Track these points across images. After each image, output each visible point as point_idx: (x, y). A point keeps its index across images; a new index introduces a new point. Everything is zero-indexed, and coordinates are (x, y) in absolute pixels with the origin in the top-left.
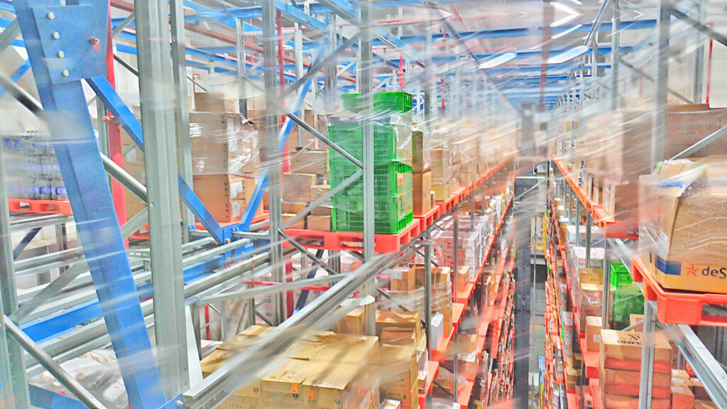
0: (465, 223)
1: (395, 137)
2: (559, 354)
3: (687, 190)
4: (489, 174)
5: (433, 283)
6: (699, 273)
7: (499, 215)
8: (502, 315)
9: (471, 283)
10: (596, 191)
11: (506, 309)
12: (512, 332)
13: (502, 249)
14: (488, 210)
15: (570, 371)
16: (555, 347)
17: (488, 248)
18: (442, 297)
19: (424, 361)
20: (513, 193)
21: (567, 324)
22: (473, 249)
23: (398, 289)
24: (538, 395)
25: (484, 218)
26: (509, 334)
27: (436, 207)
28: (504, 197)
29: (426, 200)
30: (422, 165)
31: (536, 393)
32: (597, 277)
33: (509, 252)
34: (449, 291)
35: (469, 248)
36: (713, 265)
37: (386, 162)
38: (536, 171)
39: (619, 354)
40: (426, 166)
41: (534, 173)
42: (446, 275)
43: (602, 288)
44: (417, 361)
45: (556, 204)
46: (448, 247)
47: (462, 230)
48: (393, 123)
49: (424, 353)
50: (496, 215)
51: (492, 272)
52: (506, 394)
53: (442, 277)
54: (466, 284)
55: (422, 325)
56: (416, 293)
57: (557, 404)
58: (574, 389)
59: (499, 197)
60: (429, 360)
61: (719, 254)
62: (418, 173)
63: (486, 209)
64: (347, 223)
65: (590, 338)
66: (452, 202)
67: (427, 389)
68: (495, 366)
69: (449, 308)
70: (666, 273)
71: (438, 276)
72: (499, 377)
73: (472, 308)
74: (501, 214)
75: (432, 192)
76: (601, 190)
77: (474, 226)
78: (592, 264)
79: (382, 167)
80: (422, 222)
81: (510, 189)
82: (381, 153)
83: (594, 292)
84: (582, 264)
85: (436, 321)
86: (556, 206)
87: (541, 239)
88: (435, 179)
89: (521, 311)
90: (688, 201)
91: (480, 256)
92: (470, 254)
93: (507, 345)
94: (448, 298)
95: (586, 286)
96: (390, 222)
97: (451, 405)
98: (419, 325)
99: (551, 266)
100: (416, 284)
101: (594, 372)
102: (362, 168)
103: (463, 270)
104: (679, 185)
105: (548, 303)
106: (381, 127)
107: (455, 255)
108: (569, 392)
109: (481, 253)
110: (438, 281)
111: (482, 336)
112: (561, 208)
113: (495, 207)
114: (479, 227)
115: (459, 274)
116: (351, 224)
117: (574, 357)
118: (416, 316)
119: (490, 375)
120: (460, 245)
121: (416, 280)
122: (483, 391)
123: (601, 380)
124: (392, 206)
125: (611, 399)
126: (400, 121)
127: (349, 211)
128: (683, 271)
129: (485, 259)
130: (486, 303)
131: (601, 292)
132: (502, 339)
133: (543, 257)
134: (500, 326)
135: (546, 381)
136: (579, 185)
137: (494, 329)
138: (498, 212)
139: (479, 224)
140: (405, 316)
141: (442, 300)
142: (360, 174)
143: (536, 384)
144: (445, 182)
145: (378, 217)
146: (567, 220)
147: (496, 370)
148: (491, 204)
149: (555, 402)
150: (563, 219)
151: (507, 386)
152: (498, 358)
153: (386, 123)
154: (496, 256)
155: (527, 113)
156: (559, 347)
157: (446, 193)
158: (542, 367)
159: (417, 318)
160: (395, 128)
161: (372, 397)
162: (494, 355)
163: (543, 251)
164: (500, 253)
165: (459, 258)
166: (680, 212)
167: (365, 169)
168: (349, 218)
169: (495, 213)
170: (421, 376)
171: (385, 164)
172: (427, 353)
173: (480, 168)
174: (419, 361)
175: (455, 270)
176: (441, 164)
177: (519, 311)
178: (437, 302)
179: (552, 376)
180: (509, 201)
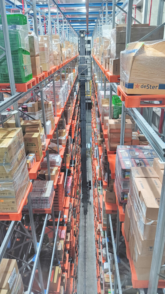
0: (58, 84)
1: (20, 36)
2: (96, 134)
3: (137, 53)
4: (67, 62)
5: (45, 108)
6: (140, 87)
7: (72, 81)
8: (75, 122)
9: (62, 108)
10: (107, 64)
11: (77, 121)
12: (80, 129)
13: (75, 96)
14: (68, 79)
15: (99, 139)
16: (95, 132)
17: (68, 95)
18: (50, 114)
19: (44, 138)
20: (78, 72)
21: (98, 122)
22: (62, 94)
23: (31, 112)
24: (90, 151)
25: (66, 82)
26: (79, 130)
27: (43, 73)
28: (74, 74)
29: (38, 70)
30: (34, 53)
31: (89, 150)
32: (108, 101)
33: (77, 98)
34: (53, 111)
35: (60, 94)
36: (145, 84)
37: (16, 48)
38: (86, 62)
39: (114, 127)
40: (37, 53)
41: (86, 63)
42: (50, 104)
43: (109, 106)
44: (41, 138)
45: (94, 76)
46: (52, 94)
47: (57, 87)
48: (18, 29)
49: (44, 135)
50: (71, 81)
51: (71, 105)
52: (79, 152)
53: (49, 106)
54: (60, 109)
55: (42, 125)
56: (39, 112)
57: (96, 152)
58: (101, 145)
59: (72, 73)
60: (46, 138)
61: (147, 79)
62: (33, 57)
63: (67, 78)
64: (2, 79)
65: (105, 124)
66: (51, 72)
67: (46, 149)
68: (74, 142)
69: (53, 118)
70: (128, 88)
71: (47, 105)
72: (75, 146)
73: (63, 120)
74: (73, 81)
75: (41, 66)
76: (109, 64)
77: (62, 85)
78: (106, 97)
79: (15, 51)
80: (37, 79)
81: (77, 71)
82: (14, 44)
83: (107, 107)
84: (103, 97)
85: (48, 123)
86: (94, 77)
87: (89, 92)
88: (42, 61)
89: (83, 121)
90: (137, 58)
91: (65, 98)
92: (61, 97)
93: (78, 134)
94: (52, 114)
95: (104, 105)
96: (22, 78)
97: (57, 156)
98: (41, 125)
99: (93, 102)
100: (39, 109)
101: (106, 136)
102: (5, 51)
103: (58, 104)
104: (134, 51)
105: (92, 117)
106: (12, 31)
107: (55, 97)
108: (99, 146)
109: (65, 96)
110: (48, 107)
111: (68, 130)
112: (96, 77)
113: (71, 77)
114: (64, 86)
115: (57, 105)
116: (4, 79)
117: (101, 133)
118: (39, 121)
119: (72, 145)
120: (57, 93)
121: (38, 107)
122: (69, 150)
123: (108, 139)
124: (22, 70)
125: (112, 144)
126: (22, 29)
127: (2, 73)
128: (134, 87)
129: (67, 99)
130: (69, 118)
131: (109, 107)
132: (76, 132)
133: (90, 99)
134: (75, 126)
135: (92, 145)
136: (102, 64)
137: (73, 128)
138: (72, 80)
139: (64, 84)
140: (34, 122)
141: (50, 115)
142: (5, 54)
143: (89, 147)
144: (47, 62)
145: (16, 75)
146: (98, 82)
147: (74, 143)
148: (69, 76)
149: (95, 152)
150: (97, 82)
151: (79, 149)
152: (75, 139)
153: (15, 29)
154: (72, 99)
155: (82, 35)
156: (96, 132)
157: (47, 67)
158: (91, 141)
159: (40, 122)
160: (19, 32)
161: (21, 151)
162: (73, 138)
163: (90, 97)
164: (74, 98)
165: (56, 99)
166: (134, 63)
167: (6, 52)
168: (2, 77)
169: (70, 80)
170: (43, 144)
171: (16, 49)
172: (45, 136)
173: (63, 59)
174: (42, 138)
175: (55, 104)
176: (44, 54)
177: (82, 120)
178: (48, 116)
179: (94, 143)
180: (77, 76)
